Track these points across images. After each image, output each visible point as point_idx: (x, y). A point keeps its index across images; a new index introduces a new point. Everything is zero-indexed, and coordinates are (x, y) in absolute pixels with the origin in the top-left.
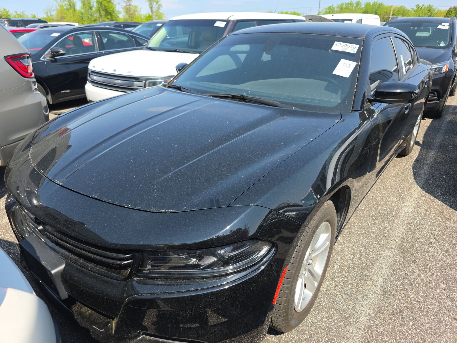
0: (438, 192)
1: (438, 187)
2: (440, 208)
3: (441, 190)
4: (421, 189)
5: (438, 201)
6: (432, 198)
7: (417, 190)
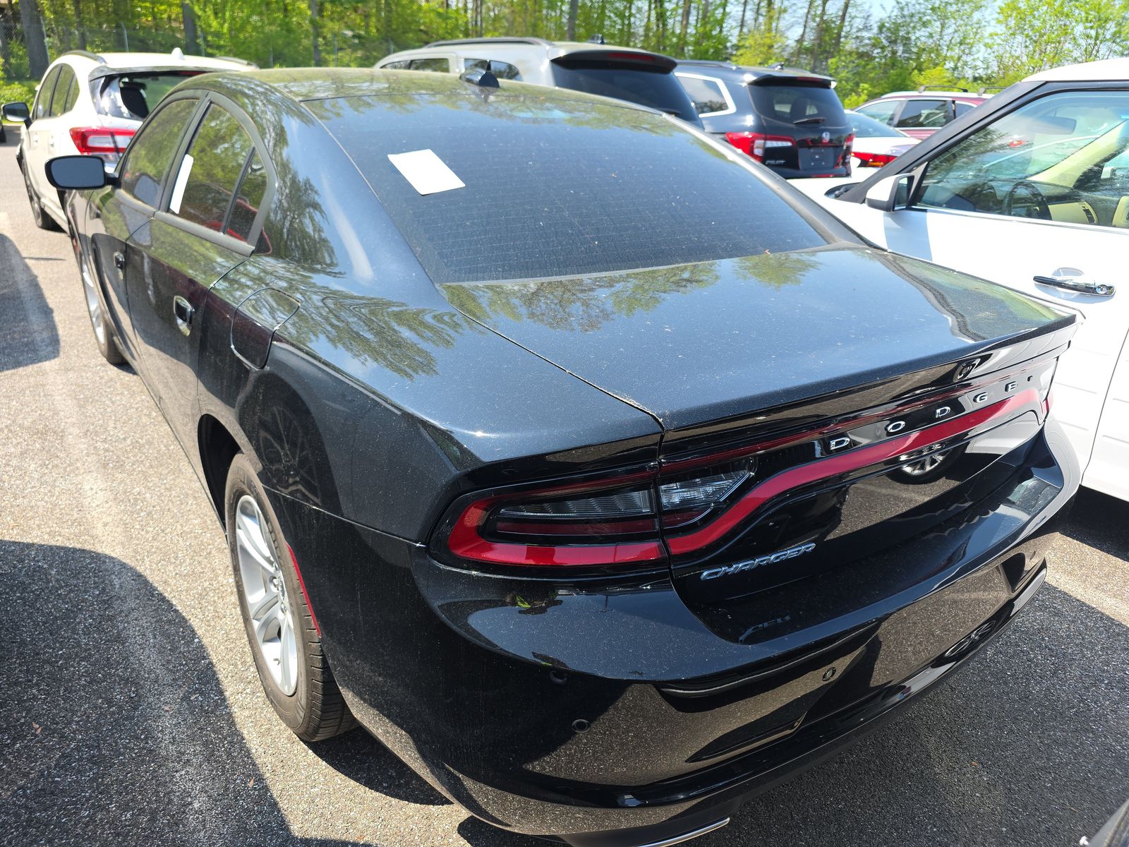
0: (51, 566)
1: (61, 587)
2: (27, 525)
3: (48, 581)
4: (100, 551)
5: (38, 539)
6: (58, 541)
7: (109, 543)
